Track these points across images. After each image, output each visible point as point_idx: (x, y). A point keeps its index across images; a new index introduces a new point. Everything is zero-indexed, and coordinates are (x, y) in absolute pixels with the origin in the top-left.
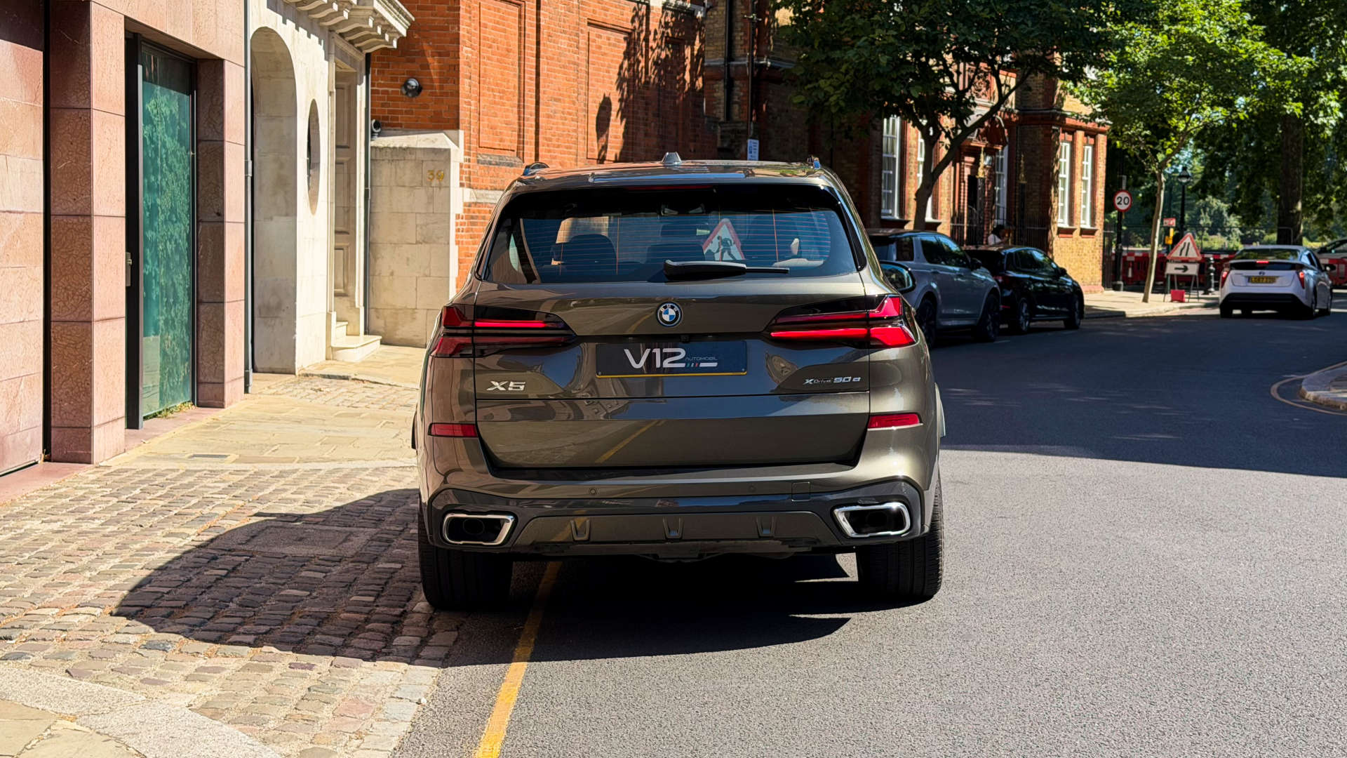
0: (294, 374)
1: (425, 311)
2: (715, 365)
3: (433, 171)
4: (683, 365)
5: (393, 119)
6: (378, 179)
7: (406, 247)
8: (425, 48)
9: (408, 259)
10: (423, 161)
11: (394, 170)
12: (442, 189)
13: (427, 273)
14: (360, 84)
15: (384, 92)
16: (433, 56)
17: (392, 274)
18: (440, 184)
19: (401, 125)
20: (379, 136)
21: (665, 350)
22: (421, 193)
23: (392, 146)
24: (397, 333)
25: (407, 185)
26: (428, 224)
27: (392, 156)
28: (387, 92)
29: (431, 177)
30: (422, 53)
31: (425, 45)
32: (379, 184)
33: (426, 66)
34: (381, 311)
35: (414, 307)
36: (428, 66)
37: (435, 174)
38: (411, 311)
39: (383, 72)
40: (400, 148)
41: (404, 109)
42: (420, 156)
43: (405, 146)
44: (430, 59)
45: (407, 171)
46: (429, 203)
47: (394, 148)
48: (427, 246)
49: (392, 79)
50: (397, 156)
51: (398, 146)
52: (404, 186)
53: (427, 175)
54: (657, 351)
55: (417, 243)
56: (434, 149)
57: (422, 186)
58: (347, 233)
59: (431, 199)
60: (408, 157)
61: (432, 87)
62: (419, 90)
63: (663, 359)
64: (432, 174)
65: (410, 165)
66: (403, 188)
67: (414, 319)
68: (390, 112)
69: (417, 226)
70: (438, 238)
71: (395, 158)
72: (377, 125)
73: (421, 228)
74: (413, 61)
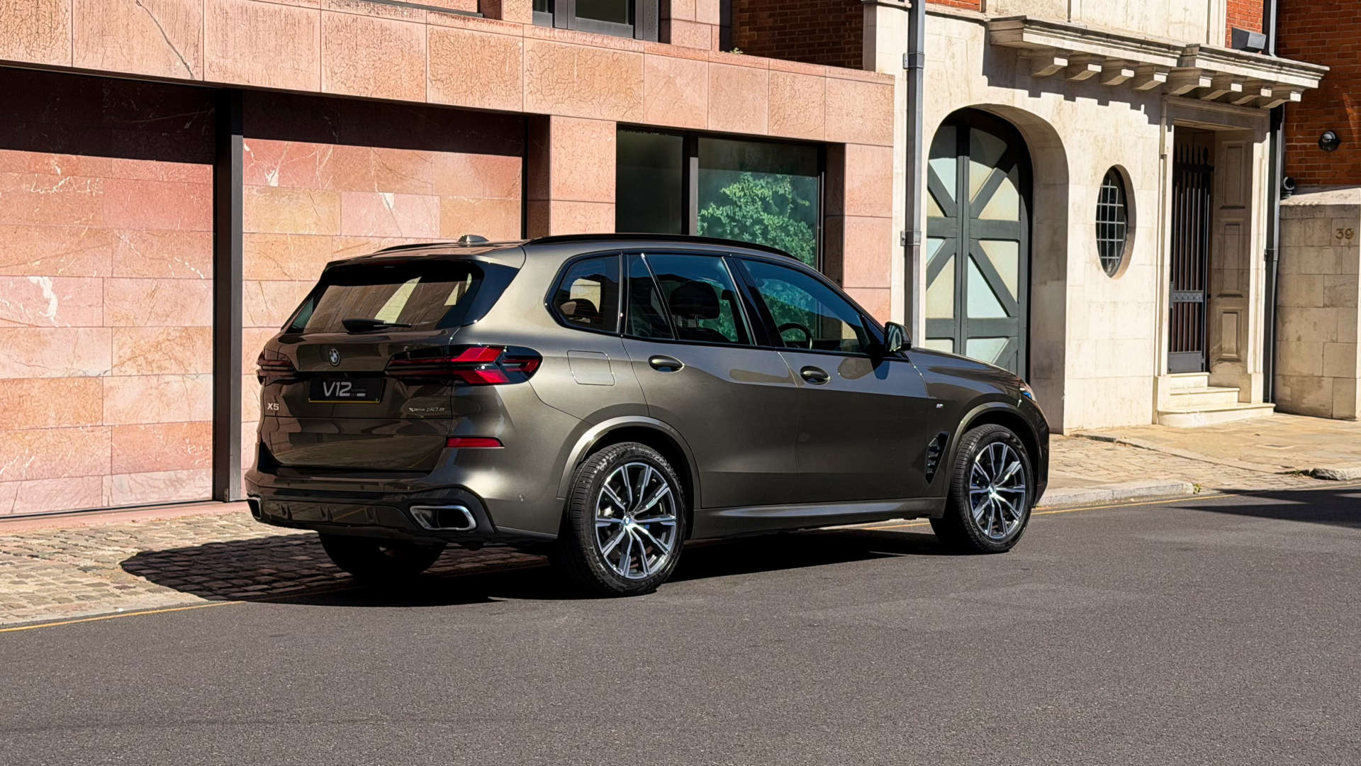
0: (1061, 433)
1: (1331, 380)
2: (363, 395)
3: (1342, 229)
4: (348, 395)
5: (1310, 175)
6: (1287, 239)
7: (1314, 311)
8: (1344, 98)
9: (1315, 323)
10: (1332, 219)
11: (1303, 229)
12: (1352, 249)
13: (1334, 339)
14: (1261, 141)
15: (1302, 147)
16: (1352, 106)
17: (1299, 339)
18: (1350, 243)
19: (1317, 182)
20: (1293, 194)
21: (343, 383)
22: (1329, 253)
23: (1301, 204)
24: (1304, 401)
25: (1315, 244)
26: (1336, 286)
27: (1302, 215)
28: (1305, 147)
29: (1340, 235)
30: (1341, 104)
31: (1345, 96)
32: (1288, 245)
33: (1345, 117)
34: (1287, 378)
35: (1320, 375)
36: (1347, 117)
37: (1344, 231)
38: (1316, 379)
39: (1302, 127)
40: (1310, 205)
41: (1322, 164)
42: (1329, 213)
43: (1315, 203)
44: (1349, 110)
45: (1317, 231)
46: (1337, 264)
47: (1304, 206)
48: (1334, 310)
49: (1310, 134)
50: (1307, 214)
51: (1308, 204)
52: (1313, 246)
53: (1336, 233)
54: (338, 384)
55: (1325, 306)
56: (1344, 205)
57: (1330, 245)
58: (1240, 296)
59: (1339, 261)
60: (1318, 215)
61: (1351, 139)
62: (1336, 143)
63: (341, 388)
64: (1341, 233)
65: (1319, 223)
66: (1312, 249)
67: (1320, 387)
68: (1307, 168)
69: (1325, 288)
70: (1346, 301)
71: (1305, 216)
72: (1289, 183)
73: (1329, 290)
74: (1331, 113)
